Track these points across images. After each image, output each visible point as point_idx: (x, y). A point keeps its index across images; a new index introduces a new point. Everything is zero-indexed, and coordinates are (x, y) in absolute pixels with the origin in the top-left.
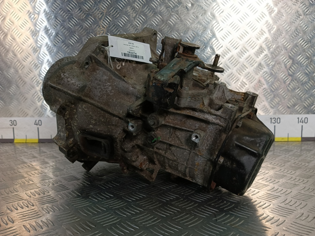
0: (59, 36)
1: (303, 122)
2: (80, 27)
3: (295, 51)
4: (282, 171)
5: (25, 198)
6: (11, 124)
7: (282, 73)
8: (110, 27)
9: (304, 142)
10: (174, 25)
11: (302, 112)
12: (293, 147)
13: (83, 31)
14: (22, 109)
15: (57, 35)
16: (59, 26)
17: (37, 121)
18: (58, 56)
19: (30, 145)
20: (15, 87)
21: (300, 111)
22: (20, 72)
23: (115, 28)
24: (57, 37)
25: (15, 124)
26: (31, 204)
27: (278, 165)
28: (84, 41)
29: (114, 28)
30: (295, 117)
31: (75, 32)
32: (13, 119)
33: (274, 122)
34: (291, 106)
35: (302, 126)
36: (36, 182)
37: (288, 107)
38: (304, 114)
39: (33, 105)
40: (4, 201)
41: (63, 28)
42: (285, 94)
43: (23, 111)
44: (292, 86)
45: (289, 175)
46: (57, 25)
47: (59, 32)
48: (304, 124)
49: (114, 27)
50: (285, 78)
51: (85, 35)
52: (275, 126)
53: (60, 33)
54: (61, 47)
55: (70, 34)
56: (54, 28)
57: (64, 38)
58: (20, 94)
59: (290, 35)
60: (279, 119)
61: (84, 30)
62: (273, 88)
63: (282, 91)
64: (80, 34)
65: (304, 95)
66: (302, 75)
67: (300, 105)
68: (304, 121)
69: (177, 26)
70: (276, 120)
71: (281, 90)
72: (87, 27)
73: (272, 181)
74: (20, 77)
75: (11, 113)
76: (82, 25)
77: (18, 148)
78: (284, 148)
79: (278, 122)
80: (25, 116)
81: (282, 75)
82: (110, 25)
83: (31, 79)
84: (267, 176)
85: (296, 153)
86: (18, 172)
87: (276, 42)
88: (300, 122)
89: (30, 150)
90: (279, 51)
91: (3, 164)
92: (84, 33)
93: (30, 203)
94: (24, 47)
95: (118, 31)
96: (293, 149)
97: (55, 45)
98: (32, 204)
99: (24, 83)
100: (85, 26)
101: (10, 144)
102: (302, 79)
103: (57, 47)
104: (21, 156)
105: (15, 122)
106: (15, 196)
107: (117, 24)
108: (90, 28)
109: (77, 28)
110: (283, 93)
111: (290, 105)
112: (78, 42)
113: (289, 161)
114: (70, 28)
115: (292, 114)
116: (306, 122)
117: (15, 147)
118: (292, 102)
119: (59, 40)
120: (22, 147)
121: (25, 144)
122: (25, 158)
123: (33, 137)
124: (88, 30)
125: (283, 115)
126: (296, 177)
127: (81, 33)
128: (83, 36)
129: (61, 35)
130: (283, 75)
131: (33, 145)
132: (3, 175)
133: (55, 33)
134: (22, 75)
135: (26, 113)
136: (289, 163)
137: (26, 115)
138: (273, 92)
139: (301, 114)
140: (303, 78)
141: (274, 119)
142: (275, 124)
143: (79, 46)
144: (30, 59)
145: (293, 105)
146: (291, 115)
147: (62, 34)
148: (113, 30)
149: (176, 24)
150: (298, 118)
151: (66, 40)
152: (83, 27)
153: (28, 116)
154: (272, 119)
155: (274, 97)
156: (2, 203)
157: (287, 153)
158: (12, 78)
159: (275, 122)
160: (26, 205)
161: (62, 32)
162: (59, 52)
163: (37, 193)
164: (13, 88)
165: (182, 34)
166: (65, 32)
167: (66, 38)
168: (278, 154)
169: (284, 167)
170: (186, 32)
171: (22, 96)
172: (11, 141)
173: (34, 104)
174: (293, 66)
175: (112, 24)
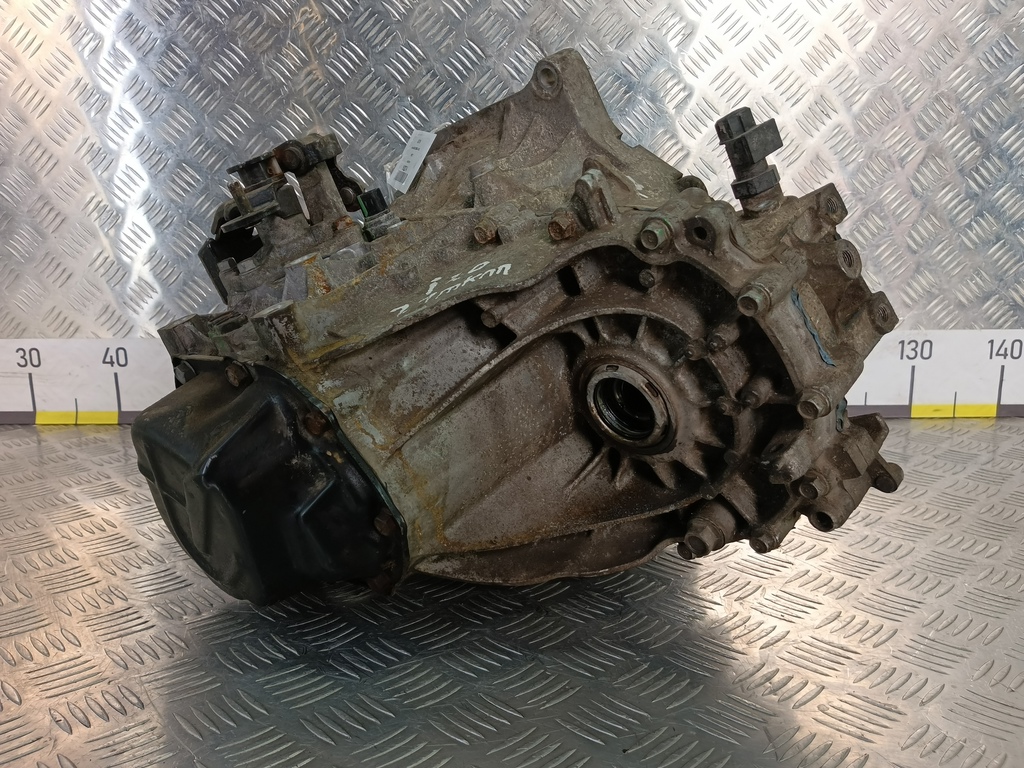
0: (178, 50)
1: (1005, 355)
2: (251, 18)
3: (996, 113)
4: (956, 541)
5: (108, 674)
6: (23, 362)
7: (947, 189)
8: (357, 19)
9: (1007, 423)
10: (585, 15)
11: (1006, 322)
12: (975, 443)
13: (261, 34)
14: (56, 312)
15: (169, 46)
16: (177, 14)
17: (112, 353)
18: (176, 125)
19: (92, 436)
20: (29, 232)
21: (999, 318)
22: (44, 180)
23: (374, 25)
24: (172, 55)
25: (36, 362)
26: (135, 700)
27: (939, 518)
28: (265, 70)
29: (371, 22)
30: (981, 337)
31: (233, 37)
32: (27, 344)
33: (912, 354)
34: (970, 302)
35: (1003, 367)
36: (138, 603)
37: (961, 305)
38: (1011, 327)
39: (93, 295)
40: (37, 689)
41: (189, 22)
42: (951, 262)
43: (61, 317)
44: (977, 235)
45: (981, 559)
46: (170, 13)
47: (177, 36)
48: (1009, 362)
49: (373, 19)
50: (955, 207)
51: (270, 47)
52: (913, 367)
53: (180, 40)
54: (187, 91)
55: (216, 43)
56: (160, 24)
57: (195, 60)
58: (48, 260)
59: (981, 55)
60: (927, 345)
61: (265, 28)
62: (914, 240)
63: (943, 250)
64: (251, 46)
65: (1015, 263)
66: (1012, 196)
67: (999, 299)
68: (1009, 352)
69: (592, 19)
70: (919, 350)
71: (940, 247)
72: (276, 21)
73: (930, 586)
74: (45, 200)
75: (19, 324)
76: (258, 13)
77: (53, 450)
78: (945, 446)
79: (926, 354)
80: (68, 333)
81: (945, 198)
82: (356, 11)
83: (82, 207)
84: (908, 563)
85: (989, 466)
86: (66, 558)
87: (931, 79)
88: (998, 354)
89: (96, 459)
90: (941, 110)
91: (11, 522)
92: (266, 40)
93: (127, 694)
94: (53, 93)
95: (387, 36)
96: (975, 451)
97: (166, 85)
98: (138, 698)
99: (58, 220)
100: (270, 16)
101: (20, 430)
102: (1012, 211)
103: (171, 91)
104: (70, 486)
105: (34, 353)
106: (72, 663)
107: (381, 8)
108: (287, 22)
109: (240, 23)
110: (947, 255)
111: (967, 299)
112: (243, 72)
113: (971, 501)
114: (216, 21)
115: (971, 328)
116: (1016, 354)
117: (39, 442)
118: (975, 288)
119: (179, 67)
120: (66, 442)
121: (75, 429)
122: (82, 491)
123: (100, 405)
124: (279, 29)
125: (943, 331)
126: (1007, 568)
127: (254, 40)
128: (263, 53)
129: (183, 50)
130: (950, 195)
131: (102, 436)
132: (17, 571)
133: (163, 41)
134: (51, 192)
135: (71, 324)
136: (973, 509)
137: (71, 330)
138: (915, 252)
139: (1000, 327)
140: (1017, 206)
141: (913, 345)
142: (913, 362)
143: (247, 88)
144: (76, 136)
145: (977, 297)
146: (967, 332)
147: (186, 44)
148: (369, 31)
149: (591, 13)
150: (992, 342)
151: (203, 67)
152: (261, 18)
153: (77, 334)
154: (906, 344)
155: (917, 270)
156: (30, 696)
157: (959, 468)
158: (17, 202)
159: (916, 353)
160: (117, 706)
161: (186, 38)
162: (178, 111)
163: (147, 649)
164: (23, 237)
165: (611, 49)
166: (198, 38)
167: (201, 60)
168: (929, 471)
169: (957, 524)
170: (623, 41)
171: (54, 264)
172: (23, 421)
173: (98, 294)
174: (983, 164)
175: (366, 10)
